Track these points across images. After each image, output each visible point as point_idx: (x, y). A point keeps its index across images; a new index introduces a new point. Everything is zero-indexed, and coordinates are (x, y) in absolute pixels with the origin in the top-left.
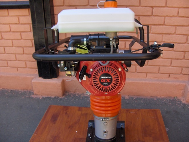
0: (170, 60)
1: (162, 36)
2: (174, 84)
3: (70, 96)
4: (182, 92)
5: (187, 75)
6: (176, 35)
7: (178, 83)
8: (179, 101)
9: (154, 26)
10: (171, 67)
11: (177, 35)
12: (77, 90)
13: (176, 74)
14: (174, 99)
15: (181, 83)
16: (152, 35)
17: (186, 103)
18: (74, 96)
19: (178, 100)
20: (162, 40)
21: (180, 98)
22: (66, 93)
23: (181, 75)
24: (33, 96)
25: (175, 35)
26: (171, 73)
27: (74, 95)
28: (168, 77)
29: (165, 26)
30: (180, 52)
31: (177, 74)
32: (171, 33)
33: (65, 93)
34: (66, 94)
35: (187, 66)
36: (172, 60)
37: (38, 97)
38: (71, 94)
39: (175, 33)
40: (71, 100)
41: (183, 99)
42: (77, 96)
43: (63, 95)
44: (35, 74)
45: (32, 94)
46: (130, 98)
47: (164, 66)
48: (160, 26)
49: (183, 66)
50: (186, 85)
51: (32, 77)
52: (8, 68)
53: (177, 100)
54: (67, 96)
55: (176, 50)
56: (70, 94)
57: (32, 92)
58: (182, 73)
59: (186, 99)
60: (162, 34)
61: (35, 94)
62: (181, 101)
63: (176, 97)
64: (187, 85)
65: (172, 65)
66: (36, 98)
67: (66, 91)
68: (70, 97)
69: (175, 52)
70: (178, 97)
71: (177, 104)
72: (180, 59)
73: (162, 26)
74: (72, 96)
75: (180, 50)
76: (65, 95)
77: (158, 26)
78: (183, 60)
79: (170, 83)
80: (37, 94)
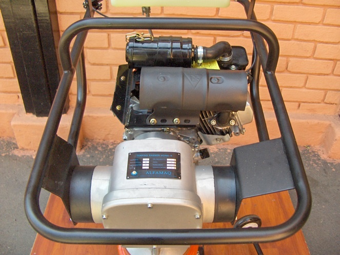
0: (305, 75)
1: (295, 26)
2: (308, 123)
3: (96, 149)
4: (321, 136)
5: (333, 104)
6: (323, 27)
7: (316, 121)
8: (314, 156)
9: (278, 6)
10: (304, 90)
11: (326, 27)
12: (110, 136)
13: (313, 103)
14: (304, 151)
15: (322, 122)
16: (274, 24)
17: (328, 158)
18: (105, 148)
19: (313, 152)
20: (293, 34)
21: (316, 147)
22: (87, 142)
23: (323, 105)
24: (16, 152)
25: (320, 27)
26: (304, 101)
27: (104, 146)
28: (297, 108)
29: (304, 7)
30: (326, 61)
31: (315, 103)
32: (313, 21)
33: (85, 143)
34: (86, 145)
35: (336, 88)
36: (309, 76)
37: (28, 154)
38: (98, 144)
39: (321, 22)
40: (100, 158)
41: (323, 151)
42: (110, 149)
43: (81, 149)
44: (17, 104)
45: (14, 148)
46: (220, 149)
47: (291, 87)
48: (292, 7)
49: (329, 88)
50: (330, 124)
51: (11, 111)
53: (310, 153)
54: (90, 149)
55: (318, 57)
56: (95, 145)
57: (14, 142)
58: (325, 101)
59: (329, 152)
60: (295, 22)
61: (20, 148)
62: (318, 155)
63: (309, 146)
64: (333, 125)
65: (307, 86)
66: (23, 156)
67: (87, 139)
68: (97, 152)
69: (317, 61)
70: (312, 145)
71: (311, 162)
72: (325, 75)
73: (296, 7)
74: (100, 149)
75: (327, 58)
76: (85, 148)
77: (288, 6)
78: (329, 77)
79: (301, 121)
80: (26, 147)
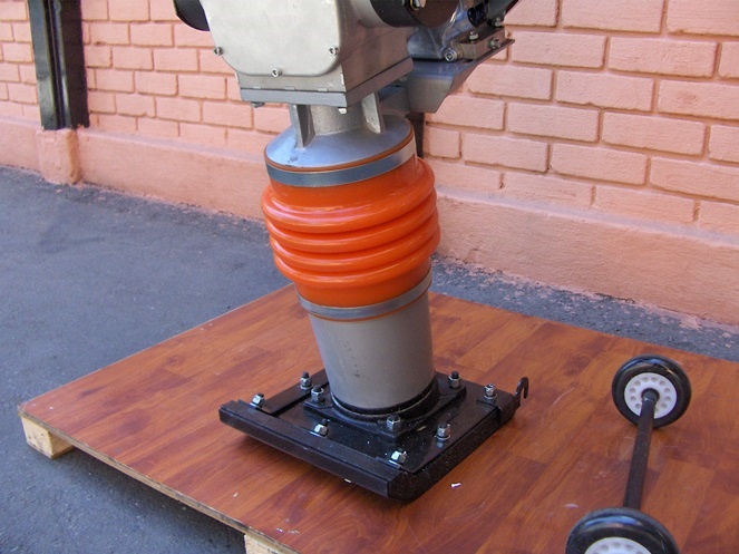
12: (478, 253)
27: (460, 271)
42: (469, 277)
46: (705, 328)
52: (250, 133)
56: (445, 266)
74: (450, 272)
